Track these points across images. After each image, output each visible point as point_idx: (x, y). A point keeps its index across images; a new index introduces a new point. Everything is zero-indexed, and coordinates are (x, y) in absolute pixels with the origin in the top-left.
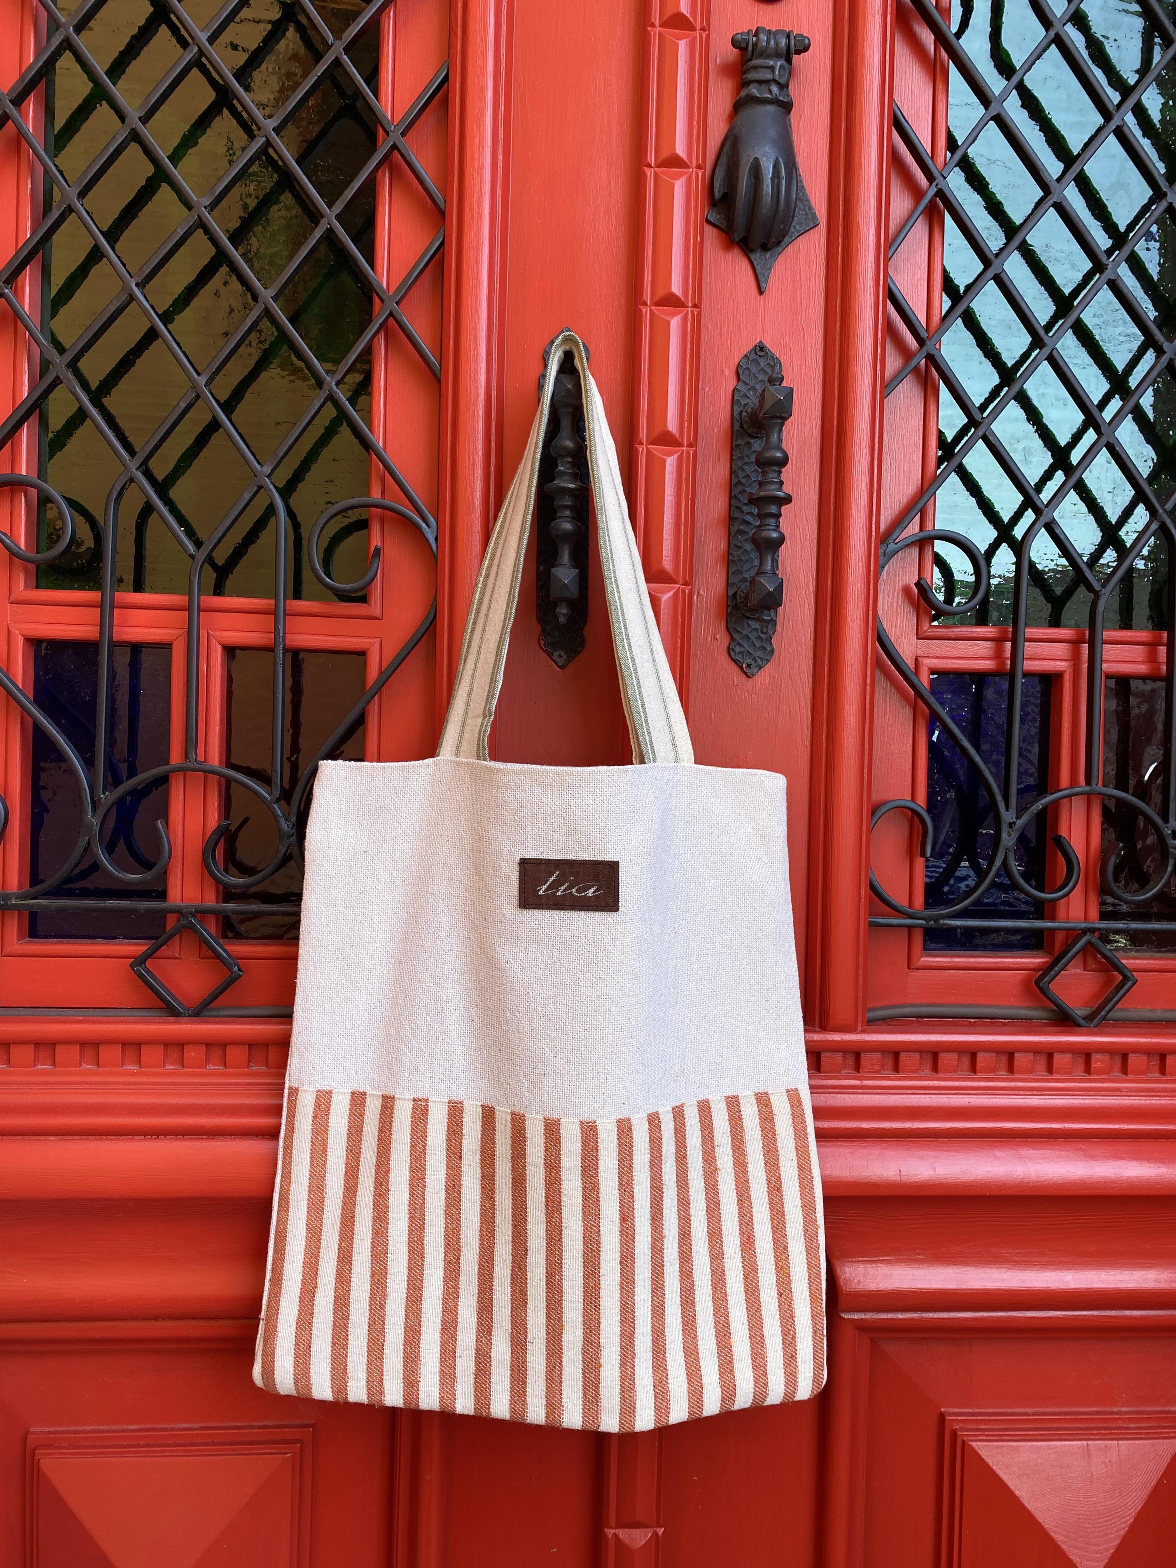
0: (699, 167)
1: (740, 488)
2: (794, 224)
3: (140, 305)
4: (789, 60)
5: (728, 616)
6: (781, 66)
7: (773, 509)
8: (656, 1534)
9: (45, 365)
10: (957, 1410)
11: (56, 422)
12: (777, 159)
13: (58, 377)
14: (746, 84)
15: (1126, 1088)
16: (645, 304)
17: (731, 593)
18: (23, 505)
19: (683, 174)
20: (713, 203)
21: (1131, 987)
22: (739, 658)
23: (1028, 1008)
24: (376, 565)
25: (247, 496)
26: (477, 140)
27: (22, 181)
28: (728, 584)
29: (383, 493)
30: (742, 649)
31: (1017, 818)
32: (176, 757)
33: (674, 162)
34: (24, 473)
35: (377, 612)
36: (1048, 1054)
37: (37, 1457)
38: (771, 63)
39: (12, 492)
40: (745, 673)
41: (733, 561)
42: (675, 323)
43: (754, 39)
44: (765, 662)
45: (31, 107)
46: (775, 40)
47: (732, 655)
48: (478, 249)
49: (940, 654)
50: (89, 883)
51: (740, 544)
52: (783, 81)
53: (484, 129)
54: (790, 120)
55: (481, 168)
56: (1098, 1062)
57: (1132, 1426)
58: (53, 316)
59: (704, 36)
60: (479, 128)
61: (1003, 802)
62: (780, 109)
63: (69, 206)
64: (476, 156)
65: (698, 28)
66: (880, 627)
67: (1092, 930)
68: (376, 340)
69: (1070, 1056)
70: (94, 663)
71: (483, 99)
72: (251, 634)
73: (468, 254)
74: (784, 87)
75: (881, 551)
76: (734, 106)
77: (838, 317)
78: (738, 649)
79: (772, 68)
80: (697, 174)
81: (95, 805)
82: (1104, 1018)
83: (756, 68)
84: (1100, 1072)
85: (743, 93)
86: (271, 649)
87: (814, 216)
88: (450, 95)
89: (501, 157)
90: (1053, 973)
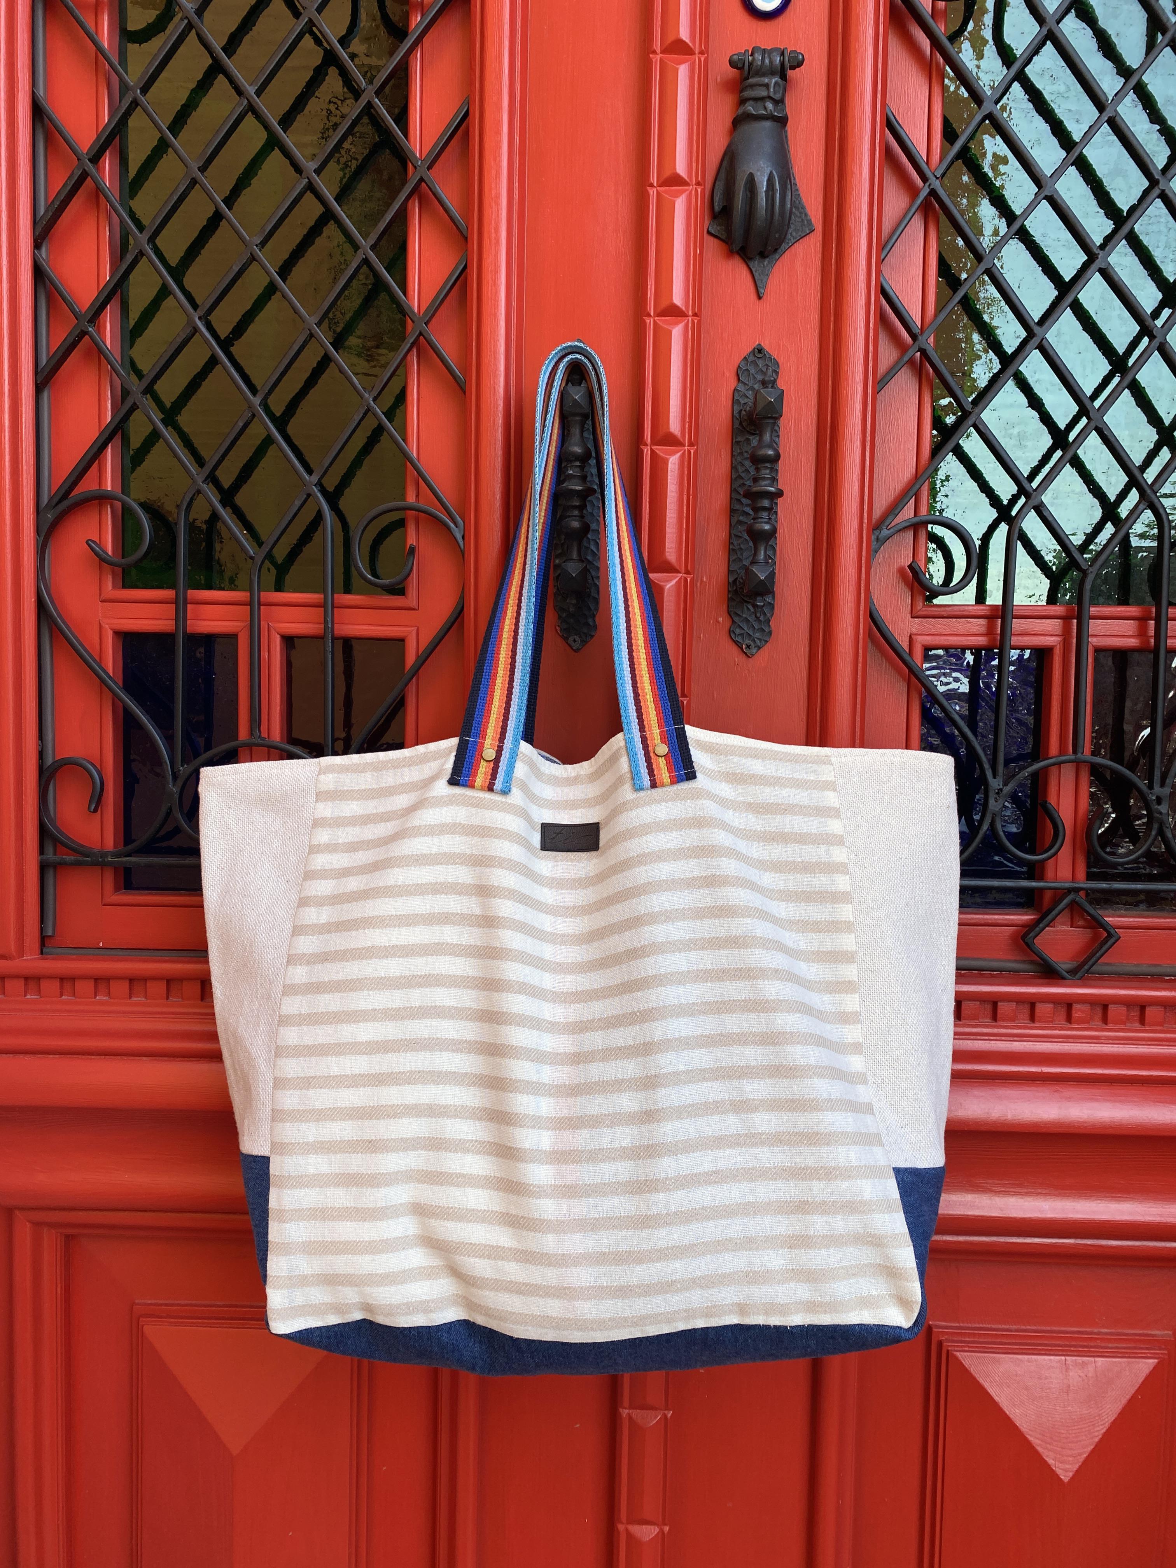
0: (698, 184)
1: (741, 482)
2: (790, 231)
3: (202, 335)
4: (783, 76)
5: (730, 600)
6: (776, 83)
7: (766, 503)
8: (665, 1416)
9: (125, 393)
10: (943, 1324)
11: (136, 442)
12: (771, 172)
13: (135, 403)
14: (742, 102)
15: (1105, 1036)
16: (649, 315)
17: (731, 580)
18: (109, 516)
19: (684, 191)
20: (714, 216)
21: (1114, 943)
22: (739, 639)
23: (1016, 961)
24: (411, 562)
25: (298, 503)
26: (494, 172)
27: (101, 229)
28: (729, 572)
29: (417, 496)
30: (742, 632)
31: (1005, 784)
32: (243, 734)
33: (675, 181)
34: (109, 489)
35: (414, 604)
36: (1031, 1004)
37: (141, 1323)
38: (766, 80)
39: (100, 505)
40: (746, 653)
41: (733, 550)
42: (677, 333)
43: (750, 58)
44: (763, 642)
45: (107, 162)
46: (770, 58)
47: (733, 636)
48: (496, 271)
49: (933, 631)
50: (174, 843)
51: (739, 534)
52: (778, 97)
53: (500, 161)
54: (786, 132)
55: (498, 196)
56: (1079, 1011)
57: (1110, 1345)
58: (131, 347)
59: (703, 59)
60: (495, 160)
61: (990, 770)
62: (775, 123)
63: (141, 251)
64: (493, 185)
65: (697, 51)
66: (873, 607)
67: (1077, 890)
68: (409, 357)
69: (1051, 1005)
70: (172, 651)
71: (499, 133)
72: (305, 625)
73: (487, 277)
74: (779, 102)
75: (873, 537)
76: (733, 123)
77: (832, 319)
78: (738, 631)
79: (767, 86)
80: (696, 191)
81: (175, 777)
82: (1087, 972)
83: (752, 86)
84: (1081, 1021)
85: (740, 111)
86: (321, 638)
87: (810, 222)
88: (471, 129)
89: (516, 185)
90: (1037, 929)
